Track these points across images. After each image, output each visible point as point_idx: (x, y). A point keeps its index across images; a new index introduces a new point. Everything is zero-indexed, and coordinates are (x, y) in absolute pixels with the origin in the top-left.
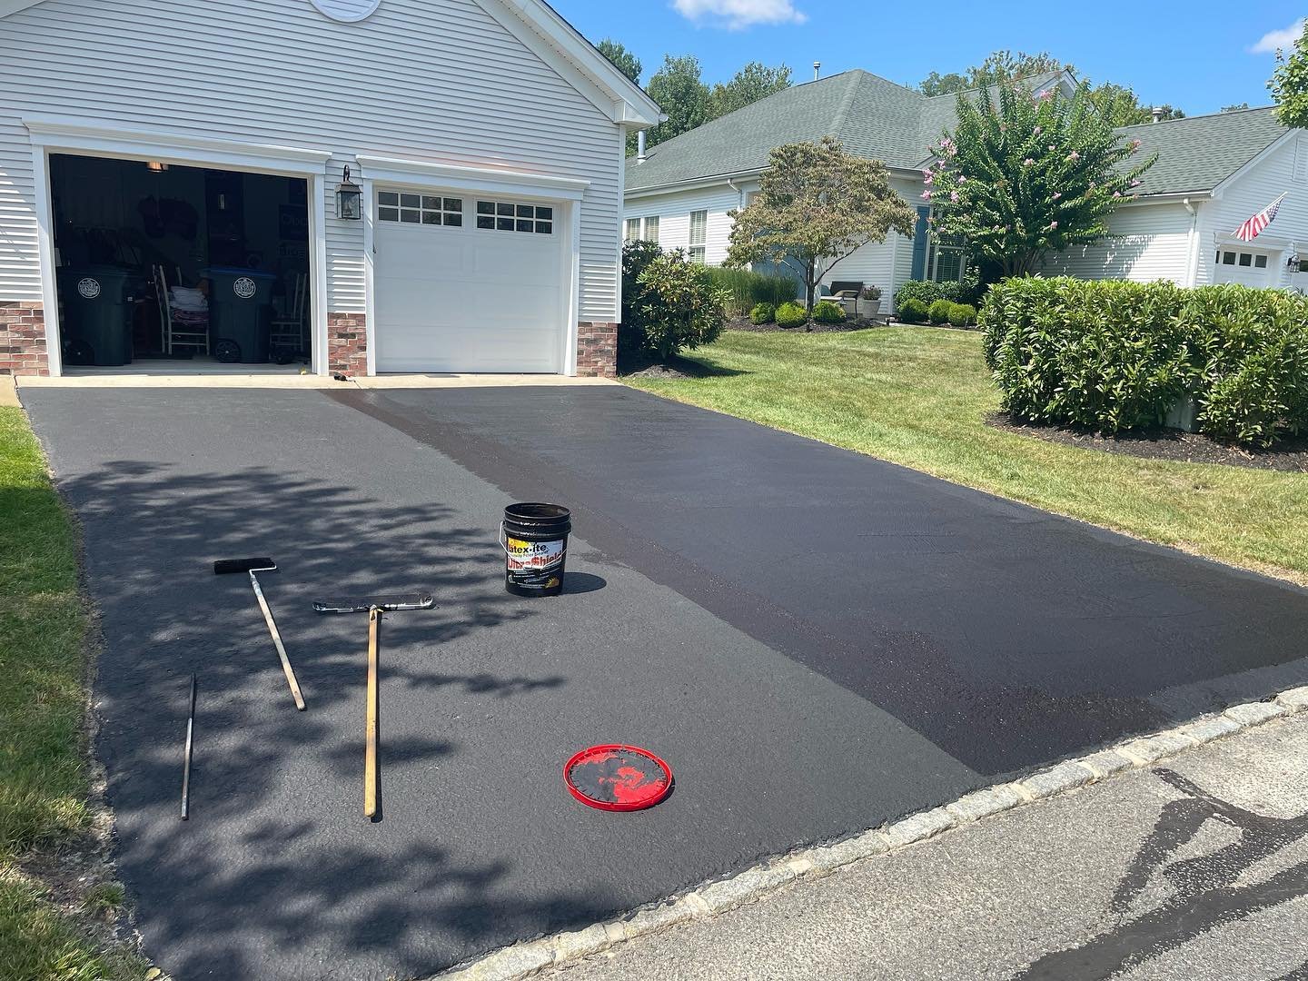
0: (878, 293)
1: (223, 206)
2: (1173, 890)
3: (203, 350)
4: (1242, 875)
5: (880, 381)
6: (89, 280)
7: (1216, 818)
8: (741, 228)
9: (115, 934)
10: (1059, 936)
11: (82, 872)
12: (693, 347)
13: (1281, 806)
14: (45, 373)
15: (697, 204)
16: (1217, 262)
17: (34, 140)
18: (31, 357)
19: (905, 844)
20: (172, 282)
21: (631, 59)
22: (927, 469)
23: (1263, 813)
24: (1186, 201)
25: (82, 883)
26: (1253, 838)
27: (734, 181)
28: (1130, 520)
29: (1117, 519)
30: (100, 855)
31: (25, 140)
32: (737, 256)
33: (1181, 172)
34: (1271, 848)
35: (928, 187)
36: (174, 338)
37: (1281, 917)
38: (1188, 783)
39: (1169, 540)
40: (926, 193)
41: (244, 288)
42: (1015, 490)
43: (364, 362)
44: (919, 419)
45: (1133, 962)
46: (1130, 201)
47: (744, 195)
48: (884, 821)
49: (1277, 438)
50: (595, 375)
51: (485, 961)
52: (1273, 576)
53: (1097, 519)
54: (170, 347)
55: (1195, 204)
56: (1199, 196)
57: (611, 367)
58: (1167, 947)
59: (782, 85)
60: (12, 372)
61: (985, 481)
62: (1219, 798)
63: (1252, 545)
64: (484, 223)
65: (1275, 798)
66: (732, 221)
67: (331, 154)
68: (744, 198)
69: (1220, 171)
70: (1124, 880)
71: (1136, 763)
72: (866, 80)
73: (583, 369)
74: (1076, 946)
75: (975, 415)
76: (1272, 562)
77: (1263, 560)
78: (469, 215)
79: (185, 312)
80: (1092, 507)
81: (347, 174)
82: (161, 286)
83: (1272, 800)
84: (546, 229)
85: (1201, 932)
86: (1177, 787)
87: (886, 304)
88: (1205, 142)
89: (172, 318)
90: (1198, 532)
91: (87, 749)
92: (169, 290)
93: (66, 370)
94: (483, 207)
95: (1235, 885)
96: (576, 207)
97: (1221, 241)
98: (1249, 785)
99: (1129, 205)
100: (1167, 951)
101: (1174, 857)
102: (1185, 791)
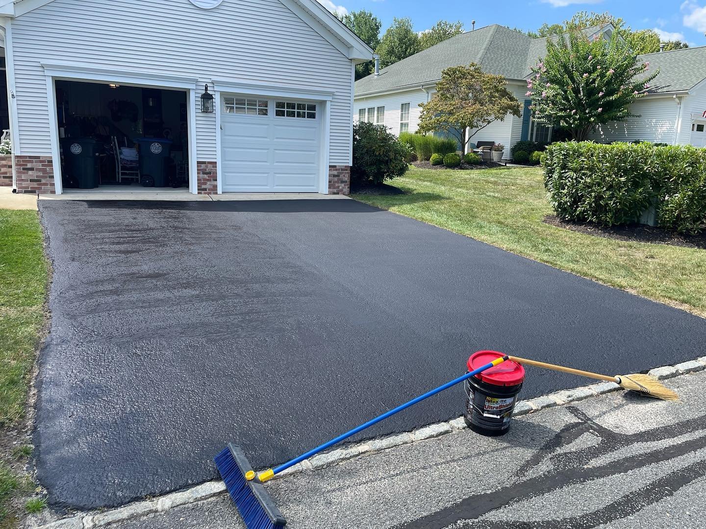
0: (502, 148)
1: (151, 104)
2: (552, 467)
3: (137, 180)
4: (592, 462)
5: (494, 197)
6: (76, 144)
7: (590, 432)
8: (425, 112)
9: (25, 469)
10: (483, 487)
11: (15, 440)
12: (391, 178)
13: (628, 427)
14: (53, 192)
15: (405, 99)
16: (693, 130)
17: (47, 73)
18: (46, 184)
19: (421, 440)
20: (121, 144)
21: (376, 20)
22: (501, 246)
23: (617, 431)
24: (674, 97)
25: (15, 444)
26: (606, 444)
27: (424, 87)
28: (603, 275)
29: (597, 274)
30: (26, 432)
31: (41, 73)
32: (424, 128)
33: (673, 80)
34: (613, 449)
35: (529, 89)
36: (123, 174)
37: (604, 484)
38: (583, 414)
39: (621, 287)
40: (529, 93)
41: (156, 148)
42: (545, 258)
43: (215, 187)
44: (506, 218)
45: (516, 501)
46: (643, 96)
47: (430, 95)
48: (415, 428)
49: (700, 231)
50: (338, 193)
51: (195, 488)
52: (674, 307)
53: (586, 274)
54: (120, 179)
55: (680, 98)
56: (682, 93)
57: (346, 189)
58: (536, 495)
59: (458, 32)
60: (37, 192)
61: (531, 252)
62: (597, 422)
63: (666, 290)
64: (279, 113)
65: (627, 424)
66: (421, 109)
67: (198, 78)
68: (430, 97)
69: (694, 79)
70: (528, 461)
71: (557, 403)
72: (499, 30)
73: (331, 190)
74: (489, 492)
75: (538, 217)
76: (674, 299)
77: (670, 298)
78: (272, 109)
79: (127, 161)
80: (585, 268)
81: (206, 89)
82: (116, 147)
83: (624, 425)
84: (312, 116)
85: (557, 489)
86: (576, 416)
87: (507, 154)
88: (688, 63)
89: (121, 164)
90: (638, 282)
91: (30, 382)
92: (120, 149)
93: (65, 191)
94: (280, 105)
95: (585, 467)
96: (328, 104)
97: (695, 118)
98: (616, 416)
99: (642, 99)
100: (535, 497)
101: (559, 451)
102: (579, 418)
